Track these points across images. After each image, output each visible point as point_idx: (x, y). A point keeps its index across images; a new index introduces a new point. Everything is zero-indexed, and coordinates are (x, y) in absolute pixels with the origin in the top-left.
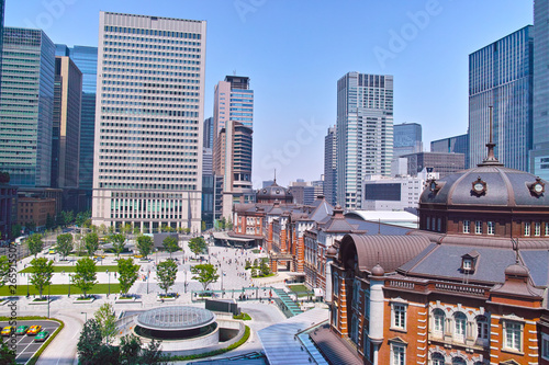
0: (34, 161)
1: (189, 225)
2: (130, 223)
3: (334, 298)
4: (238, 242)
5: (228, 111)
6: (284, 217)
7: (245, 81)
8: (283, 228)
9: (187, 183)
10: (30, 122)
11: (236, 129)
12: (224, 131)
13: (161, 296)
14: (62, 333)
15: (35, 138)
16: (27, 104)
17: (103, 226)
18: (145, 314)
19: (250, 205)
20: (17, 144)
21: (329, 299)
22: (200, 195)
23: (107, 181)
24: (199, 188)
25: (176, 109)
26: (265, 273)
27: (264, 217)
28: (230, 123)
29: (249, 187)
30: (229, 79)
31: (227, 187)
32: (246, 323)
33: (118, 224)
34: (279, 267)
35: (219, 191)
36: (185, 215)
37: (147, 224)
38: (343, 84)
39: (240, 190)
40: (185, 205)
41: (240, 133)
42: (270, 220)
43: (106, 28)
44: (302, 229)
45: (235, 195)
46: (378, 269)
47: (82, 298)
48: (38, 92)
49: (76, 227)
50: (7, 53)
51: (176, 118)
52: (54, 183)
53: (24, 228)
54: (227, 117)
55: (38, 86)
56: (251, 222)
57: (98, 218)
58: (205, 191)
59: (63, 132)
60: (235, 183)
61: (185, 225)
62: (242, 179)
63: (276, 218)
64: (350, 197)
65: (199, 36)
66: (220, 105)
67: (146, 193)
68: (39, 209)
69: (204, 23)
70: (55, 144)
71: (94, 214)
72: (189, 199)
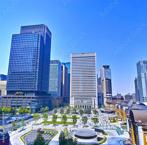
0: (57, 90)
1: (95, 107)
2: (79, 106)
3: (130, 130)
4: (108, 112)
5: (104, 75)
6: (120, 105)
7: (108, 66)
8: (120, 108)
9: (93, 95)
10: (56, 81)
11: (106, 80)
12: (103, 80)
13: (84, 126)
14: (57, 134)
15: (57, 85)
16: (55, 77)
17: (72, 106)
18: (77, 131)
19: (111, 101)
20: (53, 86)
21: (129, 131)
22: (97, 98)
23: (73, 95)
24: (97, 96)
25: (90, 76)
26: (114, 121)
27: (114, 104)
28: (105, 78)
29: (111, 96)
30: (104, 66)
31: (105, 96)
32: (106, 136)
33: (76, 106)
34: (119, 120)
35: (103, 97)
36: (93, 104)
37: (83, 106)
38: (138, 64)
39: (108, 97)
40: (93, 101)
41: (107, 81)
42: (116, 105)
43: (72, 58)
44: (124, 108)
45: (107, 98)
46: (140, 121)
47: (64, 125)
48: (58, 74)
49: (66, 107)
50: (51, 66)
51: (90, 78)
52: (61, 95)
53: (54, 107)
54: (104, 76)
55: (58, 73)
56: (111, 106)
57: (71, 105)
58: (98, 97)
59: (64, 83)
60: (107, 95)
61: (93, 107)
62: (109, 93)
63: (118, 105)
64: (145, 98)
65: (95, 57)
66: (102, 74)
67: (83, 98)
68: (58, 102)
69: (96, 53)
70: (62, 86)
71: (70, 104)
72: (94, 99)
